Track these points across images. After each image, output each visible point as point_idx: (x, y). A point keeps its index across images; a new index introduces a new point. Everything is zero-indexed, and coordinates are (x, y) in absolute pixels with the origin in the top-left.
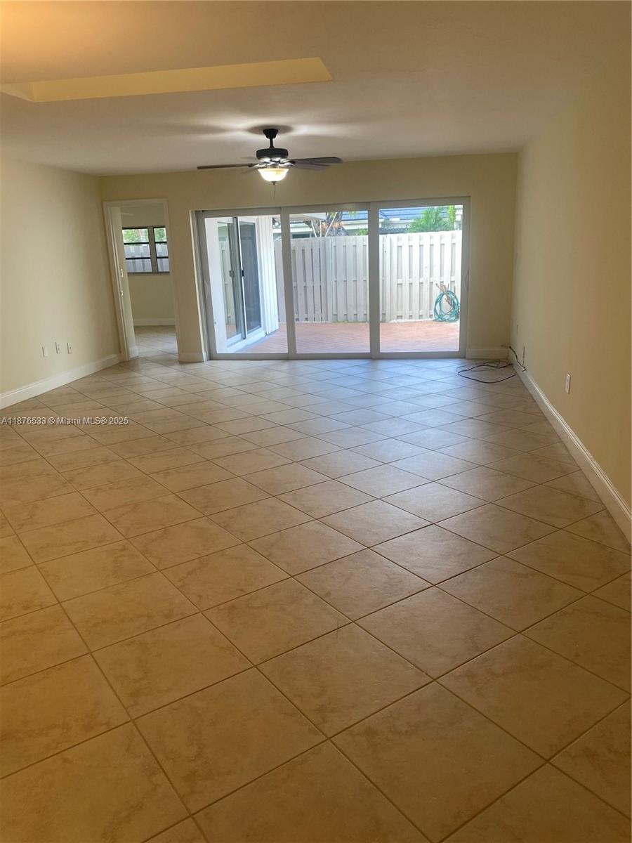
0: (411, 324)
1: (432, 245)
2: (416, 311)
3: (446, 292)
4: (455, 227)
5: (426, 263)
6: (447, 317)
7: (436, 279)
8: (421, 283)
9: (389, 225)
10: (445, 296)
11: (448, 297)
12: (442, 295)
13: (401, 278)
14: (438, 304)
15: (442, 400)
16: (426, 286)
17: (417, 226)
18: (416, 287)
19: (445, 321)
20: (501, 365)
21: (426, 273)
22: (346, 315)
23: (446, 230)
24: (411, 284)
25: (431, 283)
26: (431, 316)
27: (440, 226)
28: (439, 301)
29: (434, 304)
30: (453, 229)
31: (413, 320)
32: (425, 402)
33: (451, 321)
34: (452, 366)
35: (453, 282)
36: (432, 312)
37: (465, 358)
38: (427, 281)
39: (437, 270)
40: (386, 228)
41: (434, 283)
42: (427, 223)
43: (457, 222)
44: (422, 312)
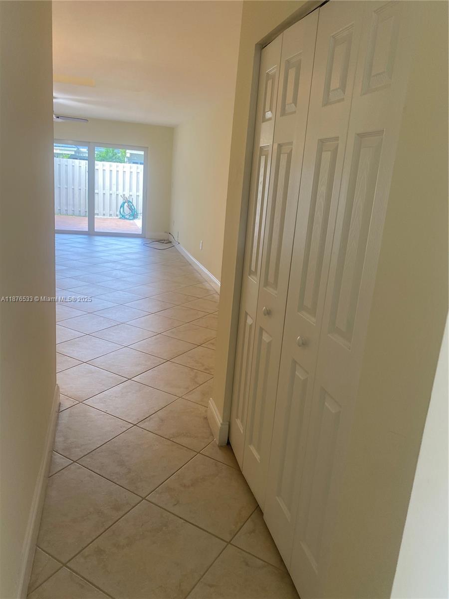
0: (105, 219)
1: (118, 171)
2: (107, 211)
3: (128, 201)
4: (126, 161)
5: (114, 181)
6: (127, 217)
7: (120, 192)
8: (111, 194)
9: (79, 153)
10: (126, 204)
11: (128, 205)
12: (124, 203)
13: (98, 189)
14: (122, 208)
15: (138, 256)
16: (114, 196)
17: (100, 156)
18: (108, 196)
19: (127, 219)
20: (166, 242)
21: (114, 188)
22: (60, 210)
23: (120, 162)
24: (104, 194)
25: (117, 195)
26: (117, 215)
27: (116, 158)
28: (122, 206)
29: (119, 208)
30: (124, 162)
31: (106, 217)
32: (129, 256)
33: (130, 219)
34: (138, 241)
35: (131, 195)
36: (118, 213)
37: (145, 238)
38: (114, 193)
39: (121, 187)
40: (77, 154)
41: (119, 196)
42: (107, 155)
43: (127, 157)
44: (111, 212)
